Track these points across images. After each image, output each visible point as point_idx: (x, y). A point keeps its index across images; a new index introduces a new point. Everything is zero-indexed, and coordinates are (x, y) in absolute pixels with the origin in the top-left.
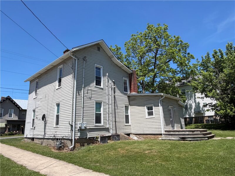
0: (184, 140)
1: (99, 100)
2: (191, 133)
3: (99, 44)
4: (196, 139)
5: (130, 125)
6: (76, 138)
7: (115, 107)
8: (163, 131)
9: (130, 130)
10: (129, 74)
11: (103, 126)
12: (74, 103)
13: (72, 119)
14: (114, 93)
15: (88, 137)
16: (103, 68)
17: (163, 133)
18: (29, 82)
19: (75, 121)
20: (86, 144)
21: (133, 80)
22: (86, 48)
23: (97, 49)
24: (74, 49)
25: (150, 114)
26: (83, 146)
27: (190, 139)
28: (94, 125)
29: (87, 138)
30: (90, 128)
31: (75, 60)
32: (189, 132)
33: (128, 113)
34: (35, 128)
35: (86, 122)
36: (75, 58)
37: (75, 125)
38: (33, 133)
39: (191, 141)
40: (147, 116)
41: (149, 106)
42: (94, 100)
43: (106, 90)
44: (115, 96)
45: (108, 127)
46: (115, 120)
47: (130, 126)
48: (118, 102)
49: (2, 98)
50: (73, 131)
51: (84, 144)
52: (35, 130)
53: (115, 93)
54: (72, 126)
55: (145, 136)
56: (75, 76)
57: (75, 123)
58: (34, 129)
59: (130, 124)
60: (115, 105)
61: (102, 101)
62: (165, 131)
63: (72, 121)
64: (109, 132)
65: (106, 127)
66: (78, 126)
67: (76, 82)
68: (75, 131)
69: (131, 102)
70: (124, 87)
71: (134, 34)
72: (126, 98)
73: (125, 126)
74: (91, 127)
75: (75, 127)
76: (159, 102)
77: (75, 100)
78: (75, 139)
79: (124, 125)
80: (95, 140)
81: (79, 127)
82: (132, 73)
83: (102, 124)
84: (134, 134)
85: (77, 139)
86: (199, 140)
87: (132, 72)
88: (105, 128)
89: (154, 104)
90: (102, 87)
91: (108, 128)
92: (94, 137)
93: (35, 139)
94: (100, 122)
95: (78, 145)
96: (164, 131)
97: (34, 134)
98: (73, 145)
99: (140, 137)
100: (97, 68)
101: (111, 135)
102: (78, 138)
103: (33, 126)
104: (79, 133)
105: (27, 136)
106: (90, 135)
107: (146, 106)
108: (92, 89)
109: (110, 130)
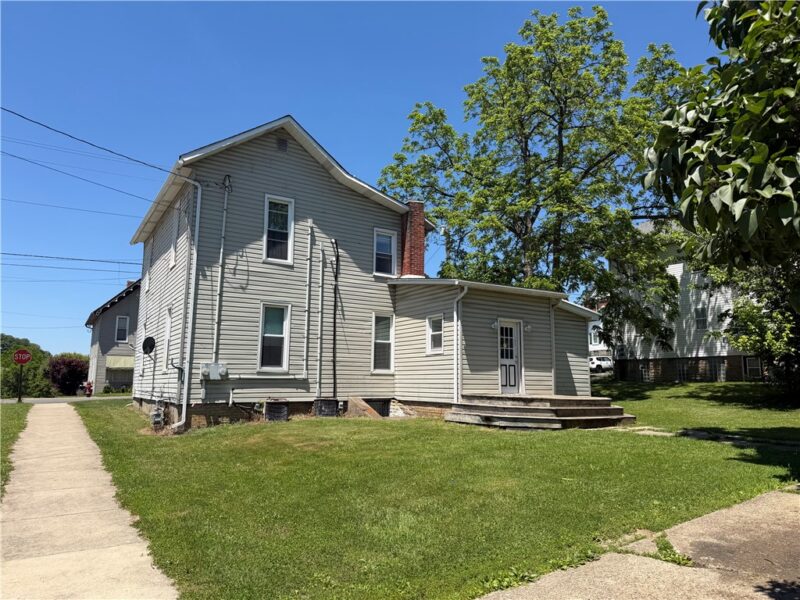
0: (489, 426)
1: (276, 299)
2: (521, 405)
3: (283, 128)
4: (520, 424)
5: (393, 375)
6: (193, 402)
7: (335, 318)
8: (455, 396)
9: (392, 390)
10: (402, 216)
11: (288, 374)
12: (191, 311)
13: (183, 353)
14: (336, 277)
15: (231, 402)
16: (295, 203)
17: (455, 402)
18: (142, 244)
19: (192, 358)
20: (226, 420)
21: (408, 234)
22: (235, 147)
23: (275, 145)
24: (186, 159)
25: (437, 341)
26: (217, 423)
27: (503, 424)
28: (255, 371)
29: (228, 404)
30: (240, 379)
31: (196, 188)
32: (515, 403)
33: (388, 339)
34: (144, 375)
35: (225, 362)
36: (193, 182)
37: (191, 368)
38: (141, 385)
39: (504, 428)
40: (429, 350)
41: (436, 317)
42: (258, 302)
43: (304, 271)
44: (336, 286)
45: (303, 377)
46: (334, 357)
47: (392, 378)
48: (349, 306)
49: (129, 283)
50: (183, 382)
51: (220, 419)
53: (339, 279)
54: (181, 371)
55: (421, 408)
56: (193, 235)
57: (191, 363)
59: (392, 370)
60: (335, 314)
61: (288, 302)
62: (463, 396)
63: (183, 359)
64: (309, 392)
65: (297, 377)
66: (199, 373)
67: (198, 251)
68: (190, 384)
69: (401, 305)
70: (378, 259)
71: (489, 58)
72: (382, 294)
73: (372, 375)
74: (242, 376)
75: (190, 374)
76: (455, 306)
77: (191, 301)
78: (188, 405)
79: (369, 373)
80: (256, 412)
81: (203, 375)
82: (407, 213)
83: (285, 367)
84: (400, 401)
85: (196, 405)
86: (530, 428)
87: (407, 208)
88: (295, 379)
89: (446, 311)
90: (289, 261)
91: (304, 380)
92: (254, 404)
93: (144, 403)
94: (279, 363)
95: (198, 420)
96: (460, 397)
97: (142, 389)
98: (184, 420)
99: (411, 410)
100: (273, 205)
101: (312, 399)
102: (200, 402)
104: (202, 391)
105: (135, 393)
106: (238, 396)
107: (430, 319)
108: (251, 269)
109: (311, 386)
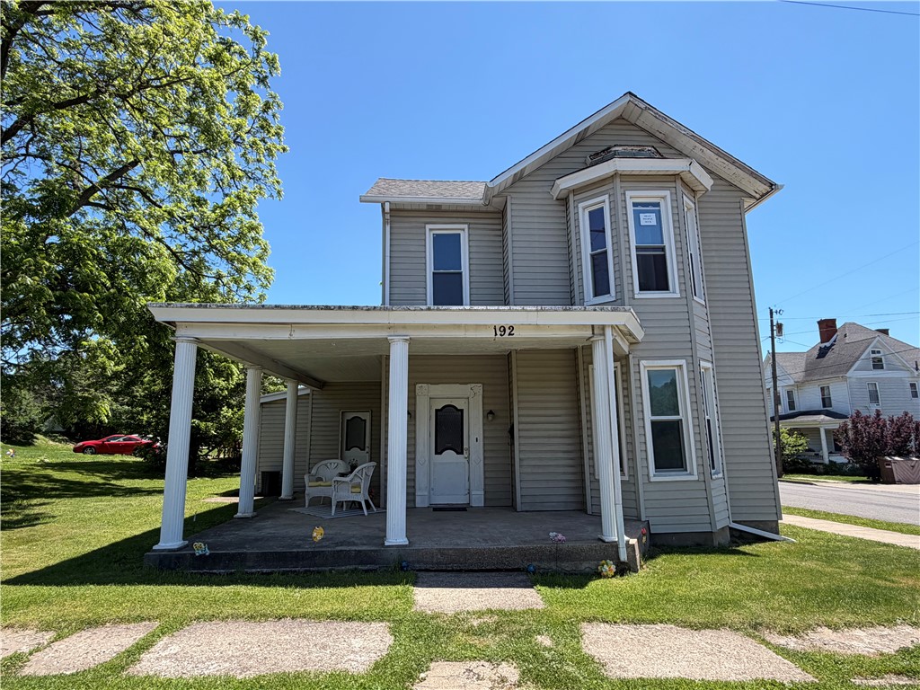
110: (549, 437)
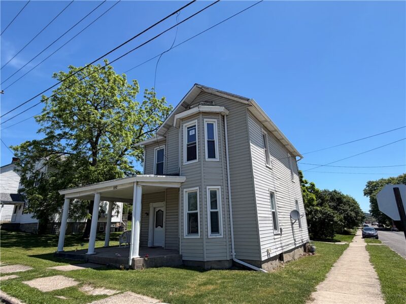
34: (283, 233)
38: (280, 242)
52: (283, 236)
58: (281, 234)
93: (284, 256)
97: (283, 245)
103: (275, 228)
105: (268, 254)
110: (174, 221)
